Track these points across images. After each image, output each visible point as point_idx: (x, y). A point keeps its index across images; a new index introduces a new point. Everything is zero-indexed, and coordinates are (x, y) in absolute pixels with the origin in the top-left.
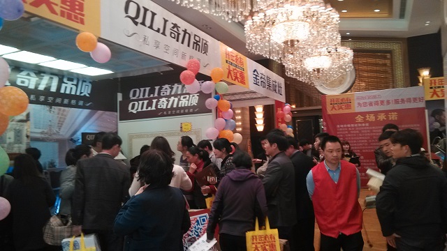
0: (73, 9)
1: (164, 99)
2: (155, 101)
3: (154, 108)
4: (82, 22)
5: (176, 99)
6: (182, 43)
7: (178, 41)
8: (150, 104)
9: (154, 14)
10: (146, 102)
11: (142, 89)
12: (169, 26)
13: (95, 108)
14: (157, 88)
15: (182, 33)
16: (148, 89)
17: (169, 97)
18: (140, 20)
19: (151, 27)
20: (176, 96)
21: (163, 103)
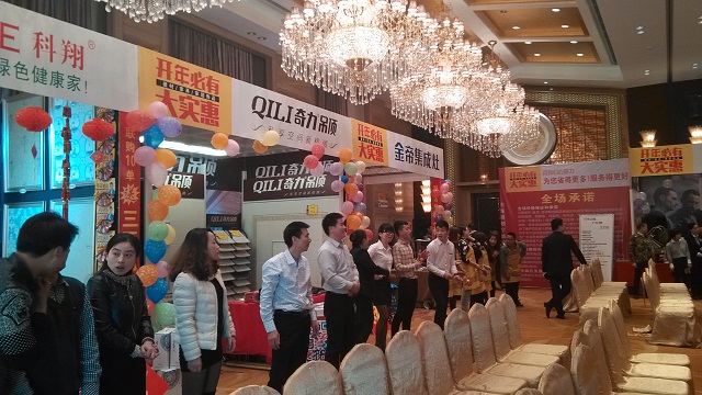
0: (210, 115)
1: (290, 179)
2: (281, 181)
3: (279, 189)
4: (217, 124)
5: (303, 180)
6: (308, 127)
7: (302, 125)
8: (275, 185)
9: (279, 105)
10: (271, 182)
11: (269, 168)
12: (294, 112)
13: (219, 188)
14: (284, 166)
15: (307, 117)
16: (274, 167)
17: (296, 177)
18: (266, 113)
19: (276, 118)
20: (302, 176)
21: (289, 184)
